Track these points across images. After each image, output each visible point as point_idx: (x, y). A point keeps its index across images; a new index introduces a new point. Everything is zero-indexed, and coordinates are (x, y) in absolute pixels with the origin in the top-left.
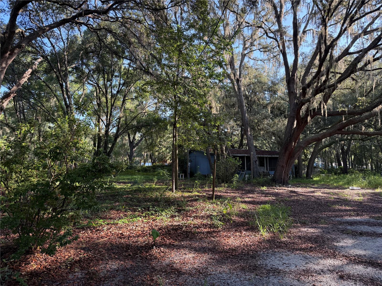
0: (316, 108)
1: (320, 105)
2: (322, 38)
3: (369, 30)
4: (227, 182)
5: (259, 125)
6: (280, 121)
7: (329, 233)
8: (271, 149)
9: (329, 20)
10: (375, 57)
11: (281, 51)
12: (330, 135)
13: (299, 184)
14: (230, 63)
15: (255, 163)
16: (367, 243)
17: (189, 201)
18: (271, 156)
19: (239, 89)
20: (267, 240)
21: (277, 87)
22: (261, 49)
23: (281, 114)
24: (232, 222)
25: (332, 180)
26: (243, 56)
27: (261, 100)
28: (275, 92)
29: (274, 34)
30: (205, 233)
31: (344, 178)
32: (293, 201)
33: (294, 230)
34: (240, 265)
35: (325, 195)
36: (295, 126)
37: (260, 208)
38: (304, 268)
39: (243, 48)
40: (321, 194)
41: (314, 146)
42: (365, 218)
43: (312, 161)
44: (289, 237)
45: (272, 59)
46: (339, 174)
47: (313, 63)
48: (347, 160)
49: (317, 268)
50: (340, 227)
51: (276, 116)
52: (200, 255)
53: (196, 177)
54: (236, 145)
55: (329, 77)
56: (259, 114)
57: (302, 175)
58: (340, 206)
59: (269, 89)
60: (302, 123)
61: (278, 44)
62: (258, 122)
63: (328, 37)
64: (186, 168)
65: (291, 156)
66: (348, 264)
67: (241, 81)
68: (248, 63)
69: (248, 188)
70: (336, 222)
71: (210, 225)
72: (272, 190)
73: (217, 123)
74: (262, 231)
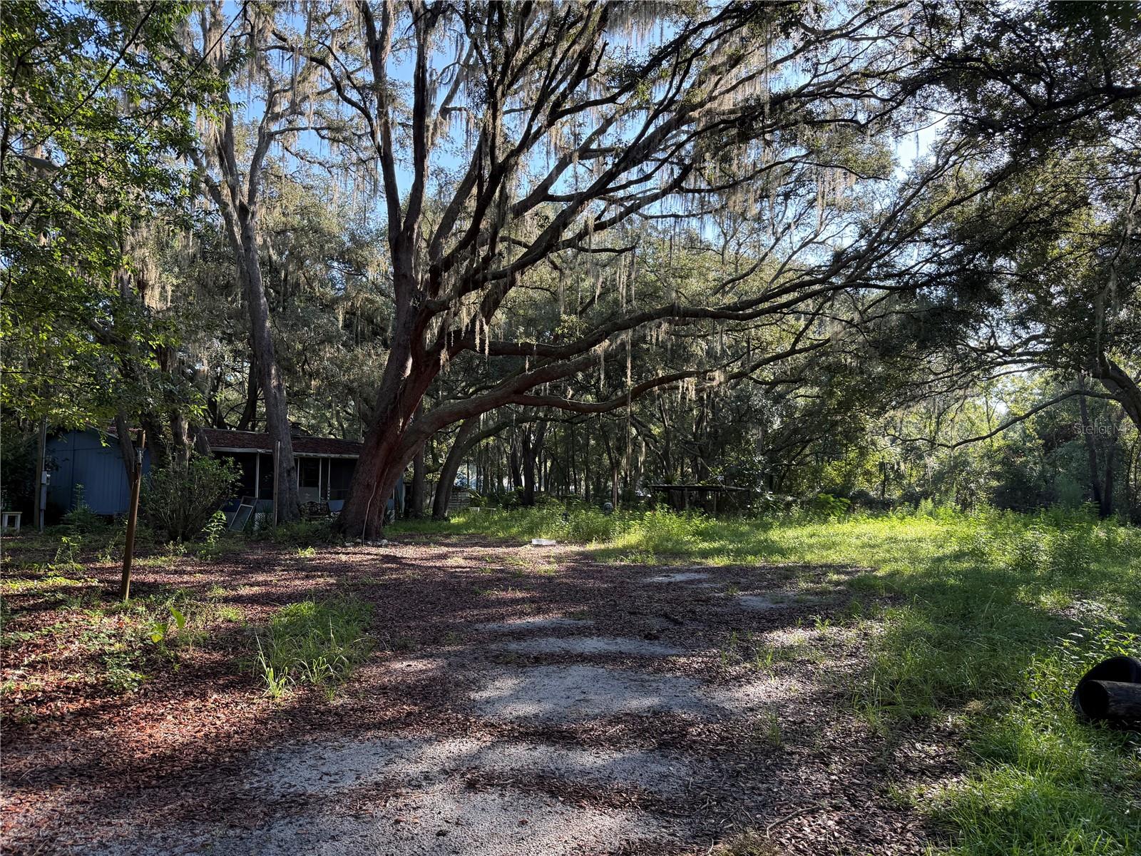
0: (464, 329)
1: (473, 321)
2: (487, 142)
3: (594, 146)
4: (185, 538)
5: (306, 360)
6: (370, 355)
7: (463, 666)
8: (344, 435)
9: (504, 95)
10: (603, 219)
11: (379, 148)
12: (497, 404)
13: (412, 536)
14: (218, 148)
15: (289, 475)
16: (546, 682)
17: (23, 608)
18: (337, 456)
19: (247, 238)
20: (285, 711)
21: (366, 253)
22: (322, 129)
23: (375, 334)
24: (177, 667)
25: (496, 523)
26: (266, 138)
27: (316, 284)
28: (360, 268)
29: (361, 94)
30: (68, 718)
31: (523, 516)
32: (385, 586)
33: (371, 671)
34: (182, 805)
35: (472, 563)
36: (408, 372)
37: (279, 615)
38: (380, 778)
39: (267, 113)
40: (462, 562)
41: (458, 430)
42: (553, 617)
43: (449, 471)
44: (353, 694)
45: (354, 169)
46: (515, 506)
47: (462, 203)
48: (536, 471)
49: (414, 770)
50: (493, 647)
51: (360, 339)
52: (33, 797)
53: (71, 522)
54: (233, 419)
55: (497, 251)
56: (309, 327)
57: (421, 510)
58: (503, 590)
59: (342, 254)
60: (427, 366)
61: (371, 125)
62: (305, 349)
63: (499, 140)
64: (33, 491)
65: (393, 459)
66: (493, 745)
67: (253, 214)
68: (281, 164)
69: (256, 554)
70: (486, 636)
71: (92, 686)
72: (330, 558)
73: (154, 340)
74: (273, 684)
